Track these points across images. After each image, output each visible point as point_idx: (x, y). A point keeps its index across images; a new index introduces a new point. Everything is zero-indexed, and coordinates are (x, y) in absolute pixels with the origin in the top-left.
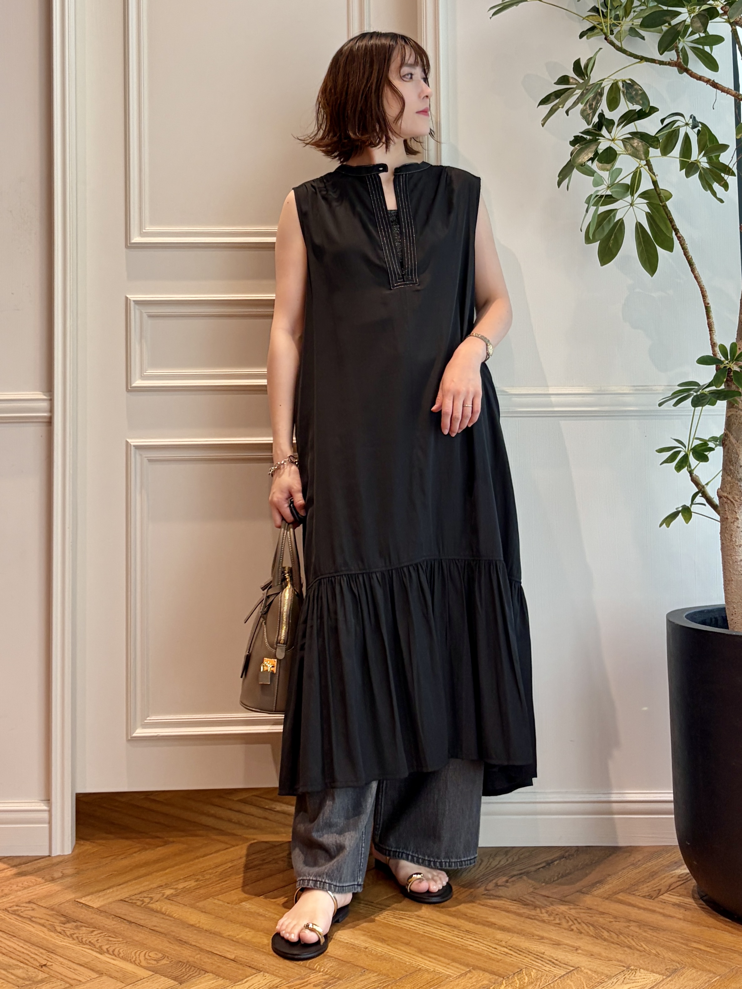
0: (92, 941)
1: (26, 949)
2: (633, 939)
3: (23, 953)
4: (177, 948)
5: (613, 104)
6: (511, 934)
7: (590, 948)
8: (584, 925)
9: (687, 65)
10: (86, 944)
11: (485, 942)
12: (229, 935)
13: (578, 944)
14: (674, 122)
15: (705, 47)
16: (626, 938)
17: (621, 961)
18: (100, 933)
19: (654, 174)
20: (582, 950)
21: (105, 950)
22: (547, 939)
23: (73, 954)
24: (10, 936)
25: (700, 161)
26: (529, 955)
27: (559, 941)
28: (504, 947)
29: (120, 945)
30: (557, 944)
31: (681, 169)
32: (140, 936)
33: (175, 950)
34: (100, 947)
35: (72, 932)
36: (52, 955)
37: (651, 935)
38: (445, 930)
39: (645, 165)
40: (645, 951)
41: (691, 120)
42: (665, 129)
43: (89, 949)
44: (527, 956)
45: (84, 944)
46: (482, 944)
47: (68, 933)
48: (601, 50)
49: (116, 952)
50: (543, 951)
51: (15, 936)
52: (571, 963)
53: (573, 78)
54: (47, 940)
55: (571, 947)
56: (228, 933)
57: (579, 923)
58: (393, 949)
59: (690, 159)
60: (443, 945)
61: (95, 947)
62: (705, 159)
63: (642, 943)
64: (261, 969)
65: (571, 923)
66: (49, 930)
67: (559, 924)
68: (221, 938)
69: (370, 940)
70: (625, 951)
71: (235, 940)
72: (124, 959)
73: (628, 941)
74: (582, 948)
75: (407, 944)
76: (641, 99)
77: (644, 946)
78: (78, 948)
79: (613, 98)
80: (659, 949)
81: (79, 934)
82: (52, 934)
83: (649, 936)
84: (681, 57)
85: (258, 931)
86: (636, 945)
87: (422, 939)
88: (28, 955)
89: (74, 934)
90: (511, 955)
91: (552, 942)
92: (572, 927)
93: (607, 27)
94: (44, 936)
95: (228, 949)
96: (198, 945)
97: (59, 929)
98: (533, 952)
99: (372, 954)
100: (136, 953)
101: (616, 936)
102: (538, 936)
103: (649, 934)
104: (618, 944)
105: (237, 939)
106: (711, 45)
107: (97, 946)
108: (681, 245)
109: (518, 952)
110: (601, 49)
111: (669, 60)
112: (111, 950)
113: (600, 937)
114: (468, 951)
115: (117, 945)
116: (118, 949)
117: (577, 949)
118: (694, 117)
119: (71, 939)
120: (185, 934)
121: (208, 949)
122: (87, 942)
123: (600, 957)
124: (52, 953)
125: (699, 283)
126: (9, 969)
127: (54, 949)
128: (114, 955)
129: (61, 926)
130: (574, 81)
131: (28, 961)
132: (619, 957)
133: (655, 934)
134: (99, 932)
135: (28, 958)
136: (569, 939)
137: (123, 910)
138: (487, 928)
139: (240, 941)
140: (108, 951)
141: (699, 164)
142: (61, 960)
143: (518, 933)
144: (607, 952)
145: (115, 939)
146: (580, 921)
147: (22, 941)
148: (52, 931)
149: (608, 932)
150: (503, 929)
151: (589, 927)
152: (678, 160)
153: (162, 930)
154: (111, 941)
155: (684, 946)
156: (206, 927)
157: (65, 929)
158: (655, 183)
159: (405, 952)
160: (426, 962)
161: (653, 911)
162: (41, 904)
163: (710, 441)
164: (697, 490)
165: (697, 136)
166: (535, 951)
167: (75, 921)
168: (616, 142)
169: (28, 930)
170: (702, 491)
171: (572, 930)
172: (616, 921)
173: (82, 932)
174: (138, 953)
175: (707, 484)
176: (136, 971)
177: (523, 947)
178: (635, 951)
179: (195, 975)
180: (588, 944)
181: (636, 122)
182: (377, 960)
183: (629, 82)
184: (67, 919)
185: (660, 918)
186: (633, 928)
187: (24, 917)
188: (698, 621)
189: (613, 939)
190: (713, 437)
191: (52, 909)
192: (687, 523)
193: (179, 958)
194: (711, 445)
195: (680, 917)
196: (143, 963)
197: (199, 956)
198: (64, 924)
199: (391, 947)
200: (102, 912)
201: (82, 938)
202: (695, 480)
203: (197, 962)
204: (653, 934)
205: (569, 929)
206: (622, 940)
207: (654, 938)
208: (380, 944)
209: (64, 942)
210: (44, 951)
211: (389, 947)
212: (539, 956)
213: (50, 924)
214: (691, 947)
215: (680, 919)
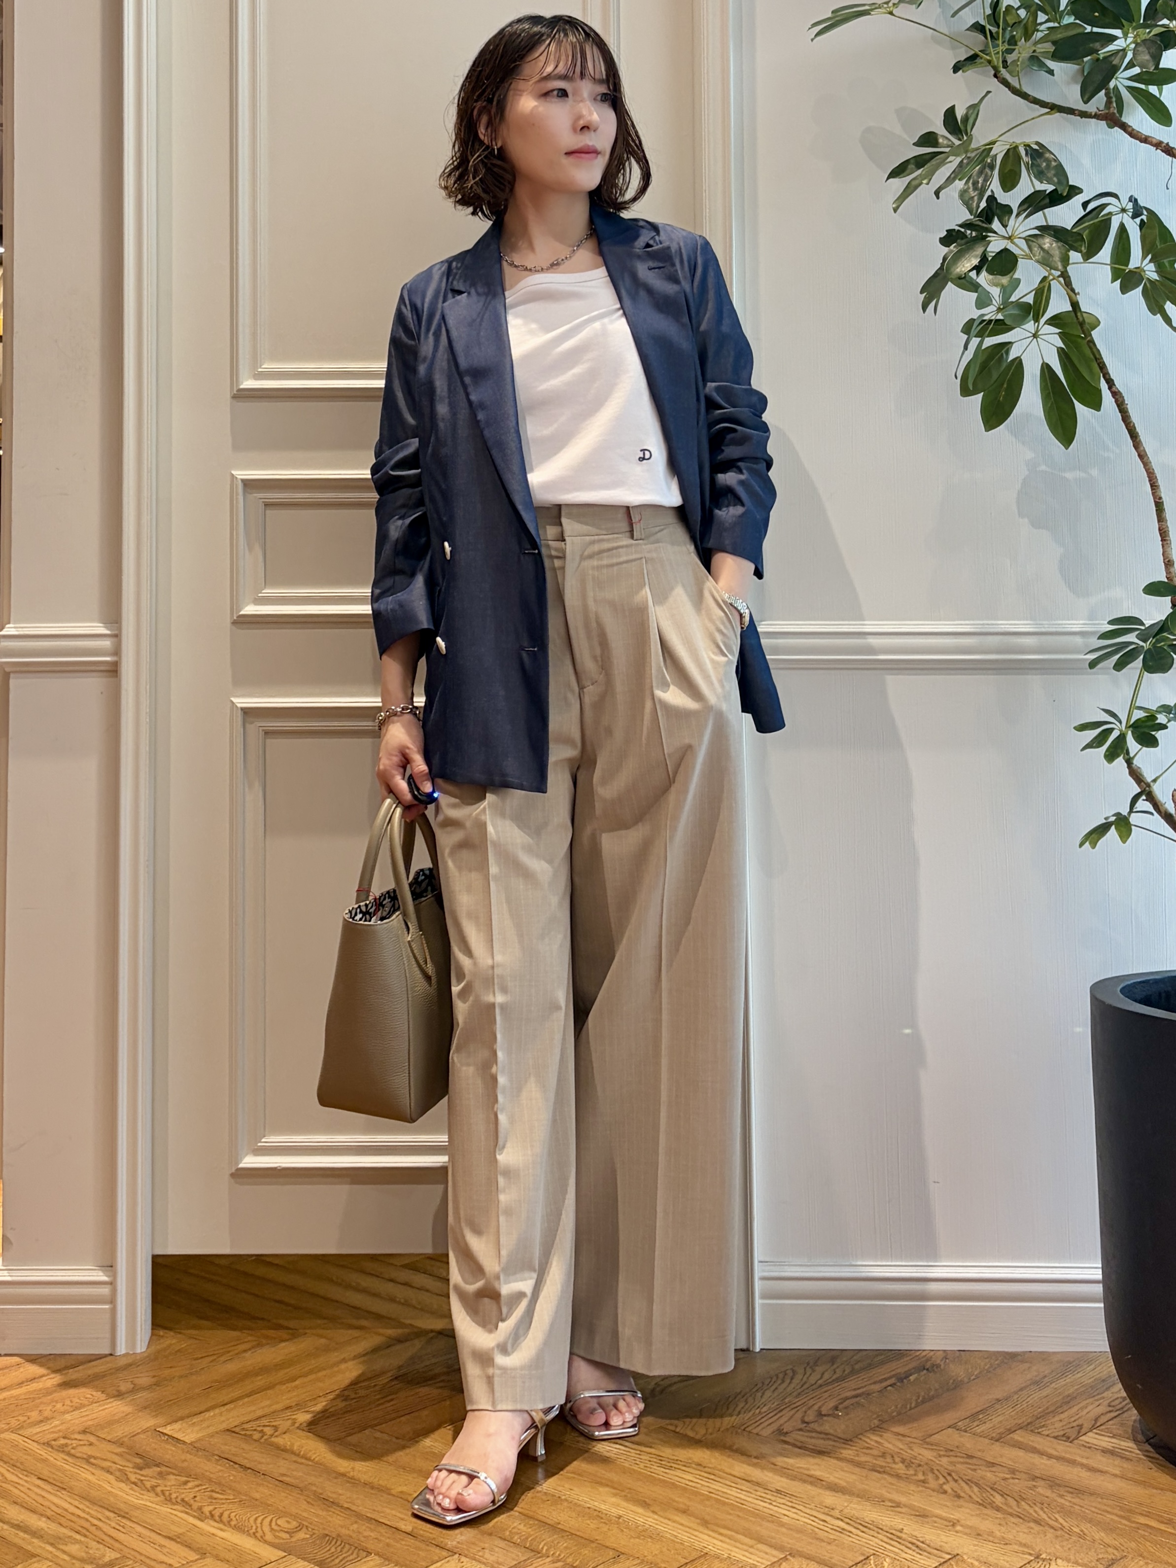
0: (186, 1499)
1: (83, 1510)
2: (1042, 1509)
4: (321, 1513)
5: (1009, 181)
6: (848, 1497)
7: (974, 1521)
8: (963, 1484)
9: (1122, 116)
10: (177, 1503)
11: (808, 1511)
12: (401, 1492)
13: (955, 1515)
14: (1104, 206)
15: (1150, 87)
16: (1030, 1506)
17: (1024, 1545)
18: (198, 1486)
19: (1073, 290)
20: (962, 1526)
21: (208, 1514)
22: (905, 1506)
23: (157, 1520)
24: (57, 1488)
25: (1145, 268)
26: (878, 1533)
27: (925, 1509)
28: (838, 1519)
29: (231, 1506)
30: (922, 1516)
32: (261, 1491)
33: (318, 1516)
34: (200, 1508)
35: (154, 1482)
36: (124, 1520)
37: (1070, 1502)
38: (744, 1488)
39: (1058, 277)
40: (1063, 1528)
41: (1131, 204)
42: (1090, 216)
43: (182, 1512)
44: (876, 1535)
45: (173, 1504)
46: (802, 1514)
47: (148, 1485)
48: (990, 94)
49: (225, 1517)
50: (901, 1527)
51: (65, 1489)
52: (947, 1548)
53: (943, 136)
54: (116, 1496)
55: (945, 1520)
56: (400, 1489)
57: (956, 1481)
58: (662, 1520)
59: (1128, 265)
60: (740, 1514)
61: (192, 1509)
62: (1153, 267)
64: (455, 1550)
65: (942, 1480)
66: (118, 1479)
67: (924, 1482)
68: (390, 1497)
69: (624, 1504)
70: (1031, 1528)
72: (237, 1529)
73: (1035, 1511)
74: (963, 1522)
75: (684, 1512)
76: (1054, 175)
77: (1061, 1521)
78: (164, 1510)
79: (1010, 171)
80: (1085, 1526)
81: (166, 1486)
82: (122, 1485)
83: (1067, 1504)
84: (1112, 102)
86: (1047, 1519)
87: (707, 1503)
88: (87, 1520)
89: (157, 1486)
90: (850, 1532)
91: (913, 1513)
92: (946, 1487)
93: (997, 55)
94: (110, 1489)
95: (402, 1516)
96: (354, 1508)
97: (133, 1478)
98: (884, 1528)
99: (628, 1528)
100: (256, 1519)
101: (1015, 1503)
102: (890, 1501)
103: (1067, 1501)
104: (1020, 1517)
106: (1160, 85)
107: (195, 1506)
108: (1117, 401)
109: (860, 1527)
110: (989, 92)
111: (1096, 111)
112: (217, 1513)
113: (990, 1504)
114: (782, 1525)
115: (225, 1506)
116: (228, 1512)
117: (954, 1525)
118: (1136, 200)
119: (153, 1495)
120: (333, 1489)
121: (370, 1515)
122: (179, 1500)
123: (991, 1539)
124: (125, 1517)
125: (1146, 464)
126: (58, 1543)
127: (127, 1510)
128: (221, 1521)
129: (135, 1473)
130: (946, 142)
131: (88, 1530)
132: (1022, 1538)
133: (1076, 1500)
135: (86, 1525)
136: (941, 1508)
137: (232, 1446)
138: (809, 1487)
140: (212, 1516)
141: (1143, 274)
142: (139, 1529)
143: (858, 1496)
144: (1002, 1529)
145: (222, 1497)
146: (956, 1478)
147: (77, 1498)
148: (122, 1481)
149: (1002, 1495)
150: (834, 1488)
151: (971, 1487)
152: (1109, 267)
153: (296, 1482)
154: (216, 1499)
155: (1124, 1522)
157: (142, 1478)
158: (1074, 304)
159: (682, 1524)
160: (715, 1542)
161: (1072, 1462)
162: (103, 1436)
163: (1158, 712)
164: (1139, 790)
165: (1141, 229)
166: (886, 1526)
167: (157, 1465)
168: (1016, 240)
169: (85, 1479)
170: (1147, 792)
171: (945, 1492)
172: (1013, 1478)
173: (169, 1484)
174: (259, 1520)
175: (1155, 781)
176: (257, 1550)
177: (867, 1519)
178: (1047, 1528)
179: (351, 1557)
180: (972, 1515)
181: (1046, 211)
182: (638, 1538)
183: (1035, 147)
184: (146, 1461)
185: (1084, 1474)
186: (1042, 1490)
187: (77, 1457)
188: (1138, 997)
189: (1011, 1507)
190: (1163, 706)
191: (122, 1445)
192: (1124, 842)
193: (324, 1529)
194: (1162, 719)
195: (1118, 1472)
196: (269, 1537)
197: (355, 1526)
198: (141, 1469)
199: (659, 1515)
200: (198, 1449)
201: (170, 1494)
202: (1136, 775)
203: (354, 1535)
204: (1073, 1500)
205: (941, 1490)
206: (1025, 1509)
207: (1077, 1507)
208: (640, 1510)
209: (142, 1499)
210: (112, 1515)
211: (656, 1517)
212: (895, 1536)
213: (120, 1470)
214: (1134, 1522)
215: (1115, 1476)
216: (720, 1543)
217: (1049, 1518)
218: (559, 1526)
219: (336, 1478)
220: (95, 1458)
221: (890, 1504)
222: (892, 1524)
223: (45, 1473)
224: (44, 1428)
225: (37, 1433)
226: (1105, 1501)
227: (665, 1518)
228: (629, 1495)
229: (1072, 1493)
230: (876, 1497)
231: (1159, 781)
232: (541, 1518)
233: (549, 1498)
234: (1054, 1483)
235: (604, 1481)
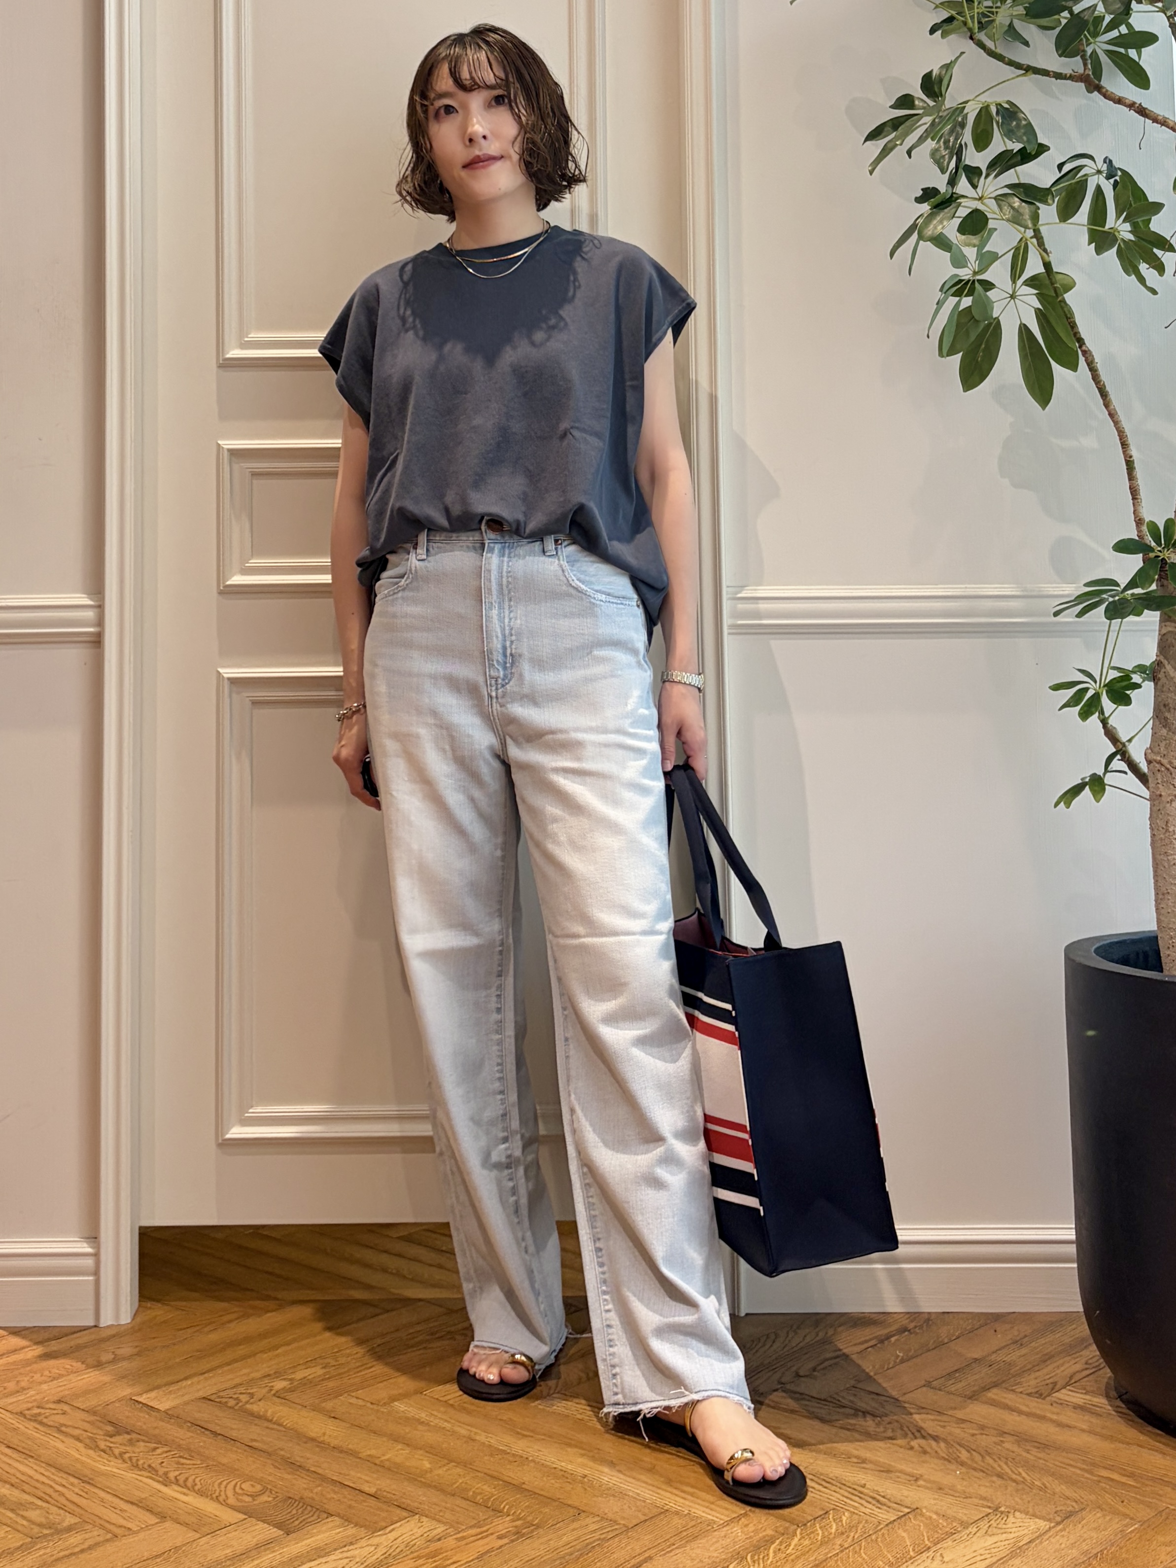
0: (153, 1465)
1: (48, 1477)
2: (1006, 1464)
3: (43, 1483)
4: (286, 1476)
5: (982, 140)
6: (814, 1454)
7: (938, 1476)
8: (930, 1440)
9: (1100, 81)
10: (143, 1469)
12: (369, 1456)
13: (919, 1470)
14: (1079, 168)
15: (1129, 50)
16: (995, 1461)
17: (984, 1499)
18: (167, 1452)
19: (1045, 250)
20: (925, 1481)
21: (173, 1479)
22: (871, 1462)
23: (122, 1486)
24: (24, 1456)
25: (1119, 229)
26: (841, 1489)
27: (889, 1465)
29: (197, 1471)
30: (887, 1471)
31: (1090, 244)
32: (230, 1456)
33: (282, 1479)
34: (166, 1474)
35: (123, 1449)
36: (88, 1486)
37: (1035, 1456)
39: (1031, 238)
40: (1024, 1481)
41: (1105, 165)
42: (1065, 178)
43: (147, 1477)
44: (838, 1490)
45: (141, 1470)
47: (117, 1452)
48: (964, 55)
49: (190, 1483)
50: (863, 1482)
51: (32, 1457)
52: (908, 1502)
53: (919, 98)
54: (82, 1463)
55: (909, 1475)
56: (369, 1453)
57: (924, 1437)
58: (629, 1479)
59: (1104, 227)
61: (157, 1475)
62: (1127, 226)
63: (1020, 1470)
64: (416, 1511)
65: (910, 1436)
66: (87, 1446)
67: (892, 1438)
68: (358, 1460)
69: (591, 1464)
70: (994, 1482)
71: (377, 1462)
72: (201, 1493)
73: (999, 1466)
74: (926, 1477)
75: (649, 1471)
76: (1024, 134)
77: (1024, 1474)
78: (130, 1475)
79: (982, 131)
80: (1048, 1480)
81: (134, 1452)
82: (91, 1452)
83: (1032, 1458)
84: (1090, 66)
85: (417, 1448)
88: (51, 1487)
89: (125, 1453)
91: (879, 1468)
92: (912, 1444)
93: (972, 17)
94: (79, 1457)
95: (367, 1478)
96: (320, 1471)
97: (102, 1445)
98: (847, 1484)
99: (592, 1487)
100: (220, 1484)
101: (980, 1458)
102: (857, 1457)
103: (1032, 1455)
104: (983, 1472)
105: (382, 1461)
106: (1139, 47)
107: (161, 1472)
108: (1088, 365)
109: (824, 1483)
110: (963, 53)
111: (1071, 72)
112: (181, 1479)
113: (955, 1459)
115: (191, 1472)
116: (193, 1477)
117: (917, 1480)
118: (1111, 161)
119: (120, 1461)
120: (298, 1453)
121: (334, 1478)
122: (146, 1466)
123: (953, 1493)
124: (89, 1483)
125: (1116, 423)
126: (20, 1509)
127: (92, 1476)
128: (186, 1487)
129: (106, 1440)
130: (921, 104)
131: (50, 1496)
132: (983, 1491)
133: (1043, 1455)
134: (165, 1449)
135: (49, 1491)
136: (906, 1463)
137: (204, 1414)
139: (387, 1464)
140: (177, 1480)
141: (1116, 234)
142: (102, 1494)
143: (825, 1454)
144: (965, 1483)
145: (188, 1462)
146: (924, 1434)
147: (44, 1465)
148: (91, 1448)
149: (968, 1451)
151: (938, 1443)
152: (1086, 228)
153: (265, 1447)
154: (183, 1464)
155: (1087, 1475)
156: (334, 1442)
157: (112, 1445)
158: (1047, 265)
159: (647, 1483)
160: (678, 1499)
161: (1042, 1418)
162: (78, 1405)
163: (1134, 672)
164: (1114, 750)
165: (1114, 189)
166: (849, 1482)
167: (128, 1433)
168: (985, 201)
169: (55, 1447)
170: (1122, 752)
171: (912, 1448)
172: (982, 1434)
173: (137, 1450)
174: (225, 1483)
175: (1130, 741)
176: (218, 1513)
177: (831, 1475)
178: (1009, 1482)
179: (312, 1519)
180: (936, 1470)
181: (1018, 168)
182: (601, 1496)
183: (1006, 106)
184: (118, 1429)
185: (1052, 1429)
186: (1009, 1444)
187: (50, 1426)
188: (1116, 957)
189: (976, 1463)
190: (1139, 666)
191: (95, 1413)
192: (1098, 801)
193: (288, 1492)
194: (1136, 678)
195: (1084, 1427)
196: (232, 1501)
197: (320, 1488)
198: (111, 1436)
199: (624, 1474)
200: (171, 1417)
201: (138, 1460)
202: (1111, 735)
203: (317, 1498)
204: (1039, 1455)
205: (908, 1447)
206: (989, 1464)
207: (1041, 1461)
208: (606, 1470)
209: (109, 1466)
210: (76, 1481)
211: (621, 1476)
212: (857, 1491)
213: (90, 1438)
214: (1099, 1476)
215: (1083, 1431)
216: (682, 1501)
217: (1012, 1471)
218: (524, 1486)
219: (306, 1443)
220: (65, 1425)
221: (855, 1460)
222: (856, 1479)
223: (15, 1441)
224: (20, 1398)
225: (11, 1404)
226: (1070, 1455)
227: (629, 1477)
228: (597, 1456)
229: (1039, 1448)
230: (842, 1454)
231: (1134, 741)
232: (506, 1479)
233: (517, 1459)
234: (1021, 1438)
235: (573, 1442)
